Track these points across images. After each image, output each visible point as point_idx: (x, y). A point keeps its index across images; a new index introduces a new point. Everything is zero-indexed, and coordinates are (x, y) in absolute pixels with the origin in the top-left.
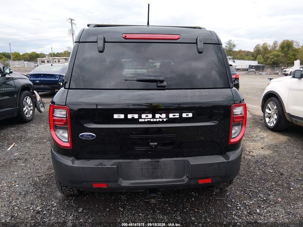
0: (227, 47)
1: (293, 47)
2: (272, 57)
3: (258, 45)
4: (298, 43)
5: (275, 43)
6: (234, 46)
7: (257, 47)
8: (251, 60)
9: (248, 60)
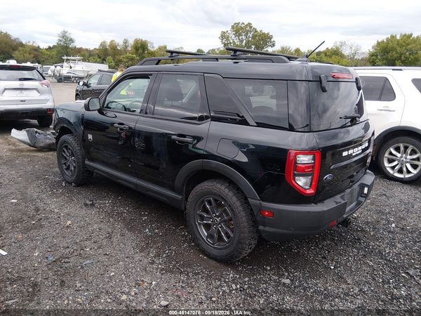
0: (60, 41)
1: (148, 50)
2: (125, 60)
3: (104, 42)
4: (152, 44)
5: (126, 42)
6: (72, 40)
7: (103, 44)
8: (99, 63)
9: (95, 62)
